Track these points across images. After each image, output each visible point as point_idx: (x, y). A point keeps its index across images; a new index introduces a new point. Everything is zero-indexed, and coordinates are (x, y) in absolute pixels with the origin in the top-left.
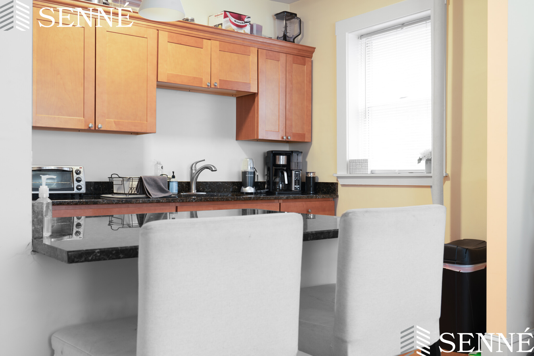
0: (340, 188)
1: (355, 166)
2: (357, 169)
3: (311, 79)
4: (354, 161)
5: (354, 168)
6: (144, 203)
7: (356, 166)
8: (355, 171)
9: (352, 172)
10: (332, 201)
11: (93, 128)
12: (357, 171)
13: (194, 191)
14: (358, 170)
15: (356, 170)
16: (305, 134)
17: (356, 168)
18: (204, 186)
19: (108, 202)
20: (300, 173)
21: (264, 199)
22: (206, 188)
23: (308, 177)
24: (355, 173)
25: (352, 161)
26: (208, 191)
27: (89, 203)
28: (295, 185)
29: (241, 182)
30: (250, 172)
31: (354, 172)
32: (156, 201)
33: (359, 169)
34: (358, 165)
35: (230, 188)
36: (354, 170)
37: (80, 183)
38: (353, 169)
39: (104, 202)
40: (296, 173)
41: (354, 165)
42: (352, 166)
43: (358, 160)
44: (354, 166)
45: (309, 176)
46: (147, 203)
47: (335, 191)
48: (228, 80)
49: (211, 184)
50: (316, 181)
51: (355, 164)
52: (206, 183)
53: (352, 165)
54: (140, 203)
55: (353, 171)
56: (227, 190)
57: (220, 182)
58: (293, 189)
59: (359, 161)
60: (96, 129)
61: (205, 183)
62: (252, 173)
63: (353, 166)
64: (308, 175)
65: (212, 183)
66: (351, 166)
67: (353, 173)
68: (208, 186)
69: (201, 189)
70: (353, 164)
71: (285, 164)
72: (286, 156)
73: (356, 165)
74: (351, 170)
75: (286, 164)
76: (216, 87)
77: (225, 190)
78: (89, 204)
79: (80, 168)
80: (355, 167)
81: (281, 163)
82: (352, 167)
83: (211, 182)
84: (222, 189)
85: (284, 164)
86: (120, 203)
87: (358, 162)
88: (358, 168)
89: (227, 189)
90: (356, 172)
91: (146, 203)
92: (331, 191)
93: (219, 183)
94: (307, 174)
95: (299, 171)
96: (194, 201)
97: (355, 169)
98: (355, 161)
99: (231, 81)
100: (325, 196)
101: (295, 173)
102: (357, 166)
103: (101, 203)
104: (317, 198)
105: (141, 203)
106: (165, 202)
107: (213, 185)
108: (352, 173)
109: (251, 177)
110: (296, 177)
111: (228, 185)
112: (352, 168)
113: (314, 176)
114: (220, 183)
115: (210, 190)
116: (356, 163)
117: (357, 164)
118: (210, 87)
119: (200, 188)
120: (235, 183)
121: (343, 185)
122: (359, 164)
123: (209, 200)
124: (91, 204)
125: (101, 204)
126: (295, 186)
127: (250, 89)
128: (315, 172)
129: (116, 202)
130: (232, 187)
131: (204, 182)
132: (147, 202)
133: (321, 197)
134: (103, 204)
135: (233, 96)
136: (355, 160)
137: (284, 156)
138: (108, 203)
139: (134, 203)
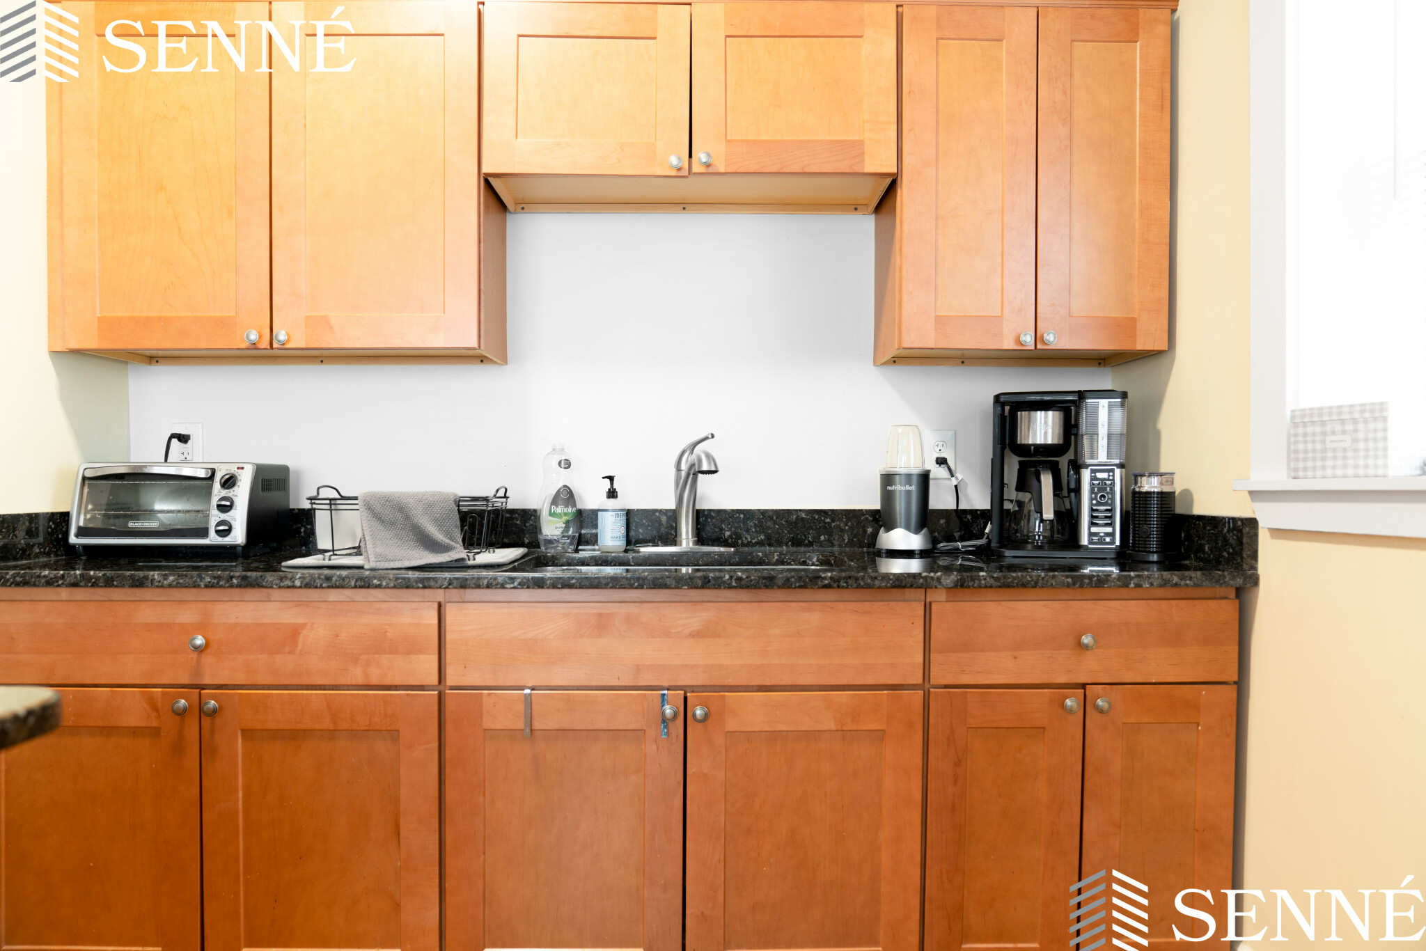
0: (1265, 544)
1: (1318, 438)
2: (1329, 454)
3: (1168, 95)
4: (1311, 415)
5: (1314, 451)
6: (310, 588)
7: (1323, 442)
8: (1319, 463)
9: (1305, 469)
10: (1226, 598)
11: (265, 344)
12: (1329, 463)
13: (687, 542)
14: (1335, 458)
15: (1324, 459)
16: (1133, 321)
17: (1324, 451)
18: (736, 525)
19: (181, 581)
20: (1113, 476)
21: (839, 587)
22: (748, 531)
23: (1140, 493)
24: (1319, 473)
25: (1303, 416)
26: (754, 541)
27: (115, 583)
28: (1092, 524)
29: (877, 511)
30: (903, 477)
31: (1314, 469)
32: (357, 581)
33: (1340, 454)
34: (1333, 433)
35: (842, 530)
36: (1314, 459)
37: (228, 514)
38: (1310, 455)
39: (165, 579)
40: (1099, 475)
41: (1314, 434)
42: (1306, 442)
43: (1335, 410)
44: (1314, 442)
45: (1146, 488)
46: (321, 587)
47: (1242, 558)
48: (763, 138)
49: (764, 516)
50: (1179, 510)
51: (1318, 429)
52: (748, 513)
53: (1305, 435)
54: (294, 587)
55: (1310, 464)
56: (829, 540)
57: (800, 510)
58: (1085, 541)
59: (1340, 414)
60: (275, 345)
61: (742, 516)
62: (915, 480)
63: (1310, 439)
64: (1140, 487)
65: (771, 513)
66: (1301, 438)
67: (1310, 474)
68: (756, 526)
69: (728, 533)
70: (1310, 430)
71: (1056, 442)
72: (1057, 413)
73: (1324, 434)
74: (1297, 460)
75: (1061, 442)
76: (710, 170)
77: (822, 538)
78: (116, 586)
79: (238, 468)
80: (1319, 446)
81: (1040, 440)
82: (1301, 447)
83: (764, 513)
84: (809, 534)
85: (1049, 442)
86: (221, 587)
87: (1335, 417)
88: (1334, 450)
89: (830, 535)
90: (1324, 468)
91: (316, 587)
92: (1227, 555)
93: (798, 516)
94: (1136, 483)
95: (1113, 471)
96: (508, 586)
97: (1318, 455)
98: (1320, 415)
99: (778, 141)
100: (1176, 579)
101: (1094, 478)
102: (1329, 438)
103: (157, 584)
104: (1132, 585)
105: (300, 587)
106: (392, 585)
107: (775, 523)
108: (1301, 474)
109: (909, 493)
110: (1096, 494)
111: (833, 521)
112: (1306, 451)
113: (1166, 489)
114: (804, 516)
115: (763, 537)
116: (1323, 423)
117: (1328, 428)
118: (686, 174)
119: (722, 529)
120: (863, 515)
121: (1277, 533)
122: (1338, 427)
123: (574, 584)
124: (123, 586)
125: (158, 587)
126: (1094, 529)
127: (863, 160)
128: (1173, 474)
129: (209, 582)
130: (850, 527)
131: (737, 510)
132: (321, 585)
133: (1152, 584)
134: (162, 586)
135: (856, 209)
136: (1320, 409)
137: (1050, 413)
138: (180, 583)
139: (271, 587)
